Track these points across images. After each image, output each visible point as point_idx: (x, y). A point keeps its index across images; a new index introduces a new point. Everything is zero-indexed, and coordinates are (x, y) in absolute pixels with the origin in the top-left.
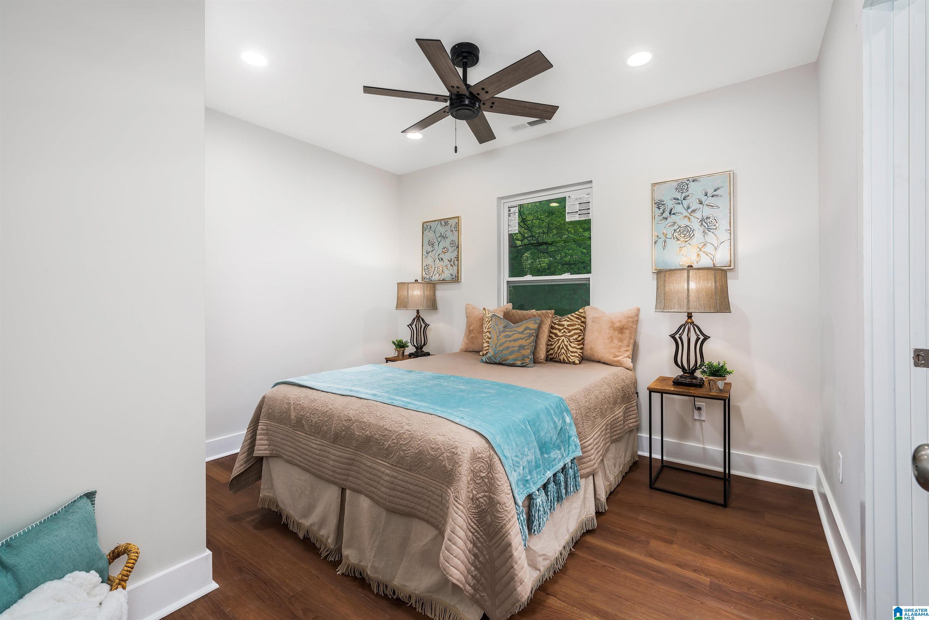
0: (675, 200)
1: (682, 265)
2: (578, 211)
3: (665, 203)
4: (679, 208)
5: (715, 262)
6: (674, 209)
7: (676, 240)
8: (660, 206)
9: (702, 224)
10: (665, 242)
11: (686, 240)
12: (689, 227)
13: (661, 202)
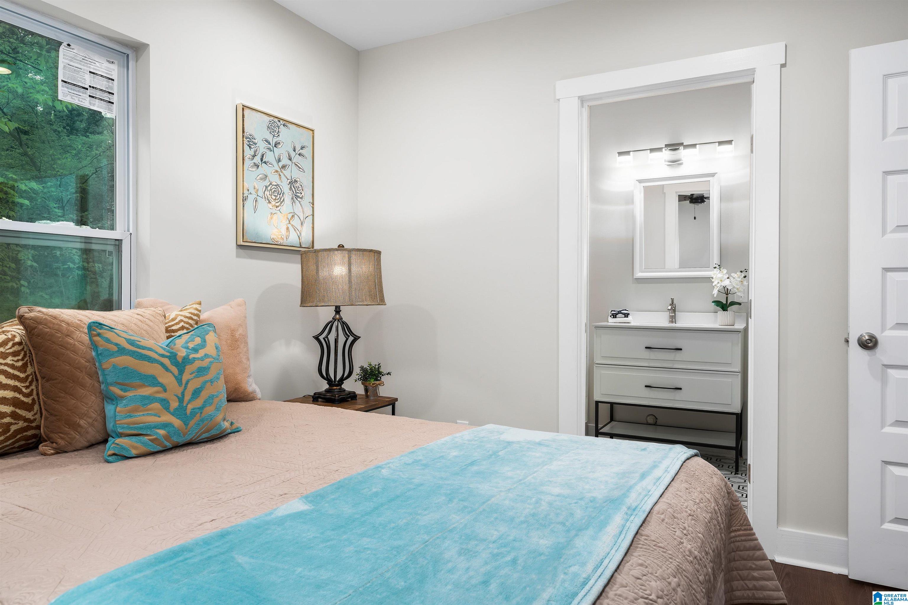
0: (267, 143)
1: (273, 238)
2: (87, 87)
3: (256, 141)
4: (270, 157)
5: (301, 241)
6: (265, 154)
7: (267, 201)
8: (251, 145)
9: (291, 187)
10: (256, 201)
11: (278, 204)
12: (279, 186)
13: (252, 139)
